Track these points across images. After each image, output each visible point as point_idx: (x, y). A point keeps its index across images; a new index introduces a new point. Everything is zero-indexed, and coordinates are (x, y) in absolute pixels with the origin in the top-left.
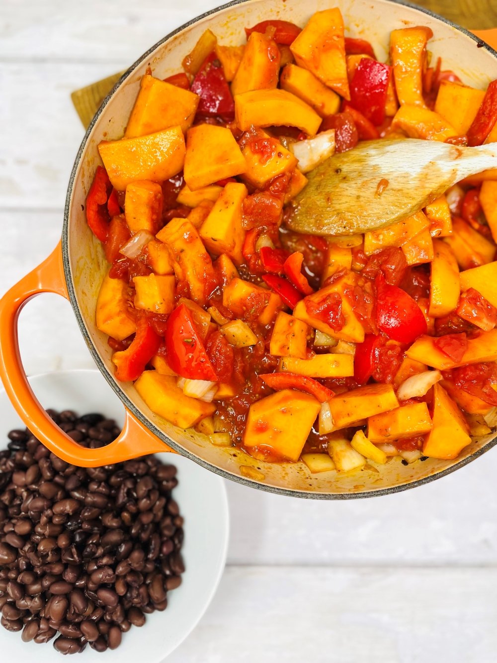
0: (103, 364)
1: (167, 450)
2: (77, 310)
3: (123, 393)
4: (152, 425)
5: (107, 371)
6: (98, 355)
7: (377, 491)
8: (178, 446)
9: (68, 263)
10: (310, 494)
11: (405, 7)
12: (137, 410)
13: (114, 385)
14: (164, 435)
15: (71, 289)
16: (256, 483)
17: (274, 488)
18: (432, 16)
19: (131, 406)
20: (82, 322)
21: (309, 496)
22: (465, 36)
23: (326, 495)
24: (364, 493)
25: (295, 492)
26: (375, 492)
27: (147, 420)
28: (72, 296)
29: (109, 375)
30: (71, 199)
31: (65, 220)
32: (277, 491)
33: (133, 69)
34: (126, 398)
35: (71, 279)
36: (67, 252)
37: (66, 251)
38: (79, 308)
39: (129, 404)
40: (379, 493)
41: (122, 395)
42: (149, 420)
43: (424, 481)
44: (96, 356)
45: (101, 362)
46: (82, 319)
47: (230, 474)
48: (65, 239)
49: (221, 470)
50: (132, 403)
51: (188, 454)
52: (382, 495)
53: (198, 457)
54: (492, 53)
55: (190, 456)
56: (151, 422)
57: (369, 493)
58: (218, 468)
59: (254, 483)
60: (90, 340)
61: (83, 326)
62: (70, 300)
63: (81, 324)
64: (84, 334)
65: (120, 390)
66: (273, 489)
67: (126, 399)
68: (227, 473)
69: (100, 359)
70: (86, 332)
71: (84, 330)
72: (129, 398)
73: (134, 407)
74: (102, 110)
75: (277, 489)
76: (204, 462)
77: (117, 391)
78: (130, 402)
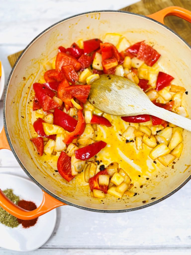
1: (62, 204)
2: (15, 154)
3: (40, 184)
5: (31, 176)
7: (154, 202)
8: (67, 202)
9: (8, 135)
10: (126, 210)
12: (47, 190)
13: (35, 181)
14: (60, 199)
15: (11, 146)
16: (103, 210)
17: (111, 211)
19: (44, 189)
20: (18, 158)
21: (126, 211)
23: (133, 209)
24: (149, 204)
25: (120, 210)
26: (153, 202)
27: (52, 194)
29: (33, 178)
30: (5, 110)
31: (4, 119)
32: (112, 211)
33: (21, 56)
35: (10, 142)
37: (6, 131)
40: (155, 203)
43: (172, 193)
44: (26, 171)
47: (91, 209)
48: (5, 126)
49: (87, 208)
50: (45, 187)
51: (72, 204)
52: (156, 203)
53: (76, 204)
54: (156, 22)
56: (54, 194)
57: (151, 203)
58: (86, 207)
60: (22, 165)
61: (18, 160)
62: (11, 150)
65: (38, 183)
67: (41, 187)
69: (28, 172)
70: (20, 162)
74: (12, 74)
75: (113, 211)
76: (79, 206)
77: (37, 184)
78: (44, 187)
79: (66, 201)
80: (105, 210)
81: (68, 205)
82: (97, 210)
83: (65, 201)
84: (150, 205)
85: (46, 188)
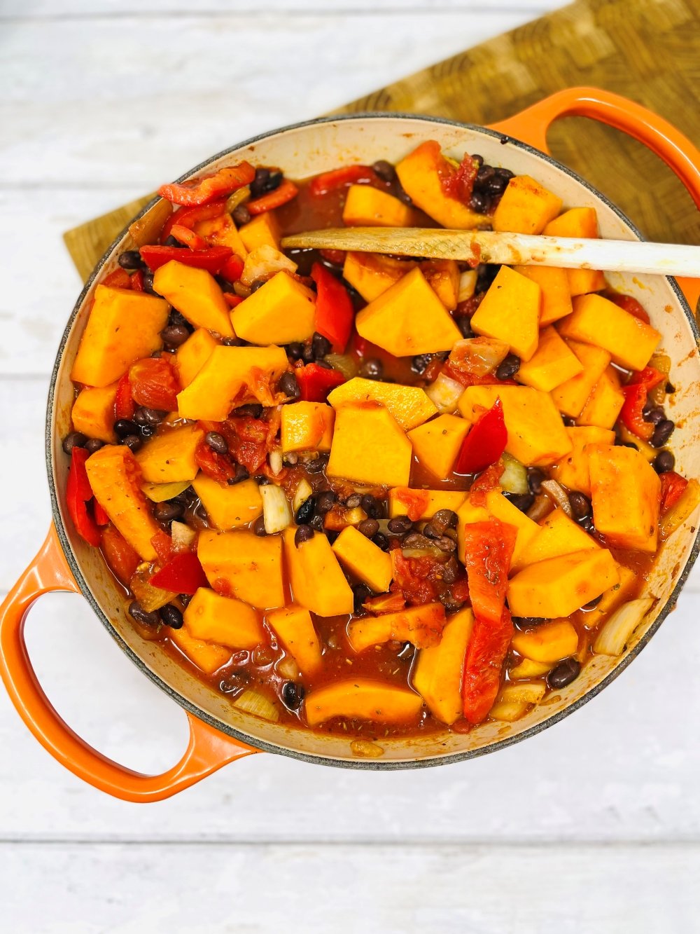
0: (144, 665)
2: (94, 604)
3: (178, 694)
4: (224, 725)
5: (150, 671)
6: (134, 654)
7: (527, 731)
8: (264, 743)
9: (69, 548)
10: (444, 758)
11: (400, 120)
12: (201, 711)
13: (164, 687)
14: (243, 734)
15: (81, 580)
16: (374, 763)
17: (398, 763)
18: (437, 121)
19: (193, 708)
20: (105, 617)
21: (444, 761)
22: (483, 135)
23: (465, 754)
24: (511, 738)
25: (425, 761)
26: (524, 733)
27: (217, 721)
28: (84, 588)
29: (155, 675)
30: (53, 466)
31: (52, 495)
32: (402, 765)
33: (90, 286)
34: (184, 699)
35: (77, 567)
36: (64, 535)
37: (62, 533)
38: (96, 601)
39: (189, 706)
40: (530, 733)
41: (177, 697)
42: (219, 720)
43: (581, 702)
44: (132, 656)
45: (141, 662)
46: (103, 614)
48: (58, 519)
49: (326, 759)
50: (193, 703)
51: (279, 750)
52: (534, 734)
53: (292, 750)
54: (521, 147)
55: (283, 752)
58: (322, 756)
59: (370, 763)
60: (120, 638)
61: (106, 622)
62: (83, 593)
63: (104, 620)
64: (110, 633)
65: (173, 692)
66: (397, 765)
68: (334, 760)
69: (139, 659)
70: (113, 629)
71: (109, 628)
72: (187, 699)
73: (197, 708)
75: (402, 763)
76: (301, 754)
77: (170, 694)
78: (190, 704)
79: (260, 742)
80: (380, 763)
81: (267, 752)
82: (357, 763)
83: (258, 743)
84: (514, 739)
85: (196, 706)
